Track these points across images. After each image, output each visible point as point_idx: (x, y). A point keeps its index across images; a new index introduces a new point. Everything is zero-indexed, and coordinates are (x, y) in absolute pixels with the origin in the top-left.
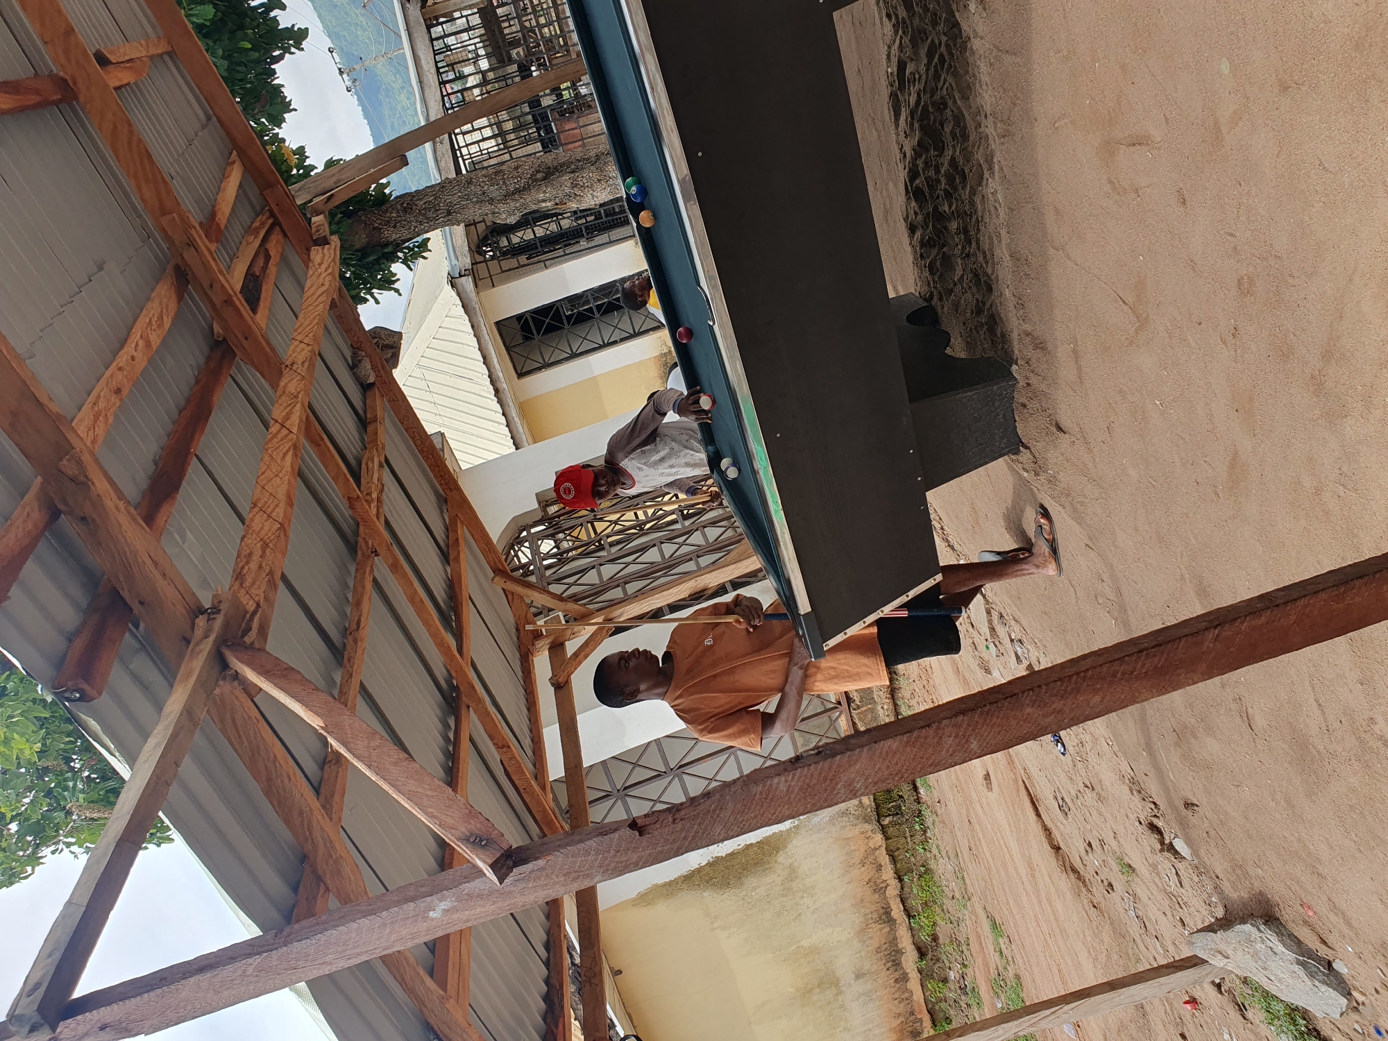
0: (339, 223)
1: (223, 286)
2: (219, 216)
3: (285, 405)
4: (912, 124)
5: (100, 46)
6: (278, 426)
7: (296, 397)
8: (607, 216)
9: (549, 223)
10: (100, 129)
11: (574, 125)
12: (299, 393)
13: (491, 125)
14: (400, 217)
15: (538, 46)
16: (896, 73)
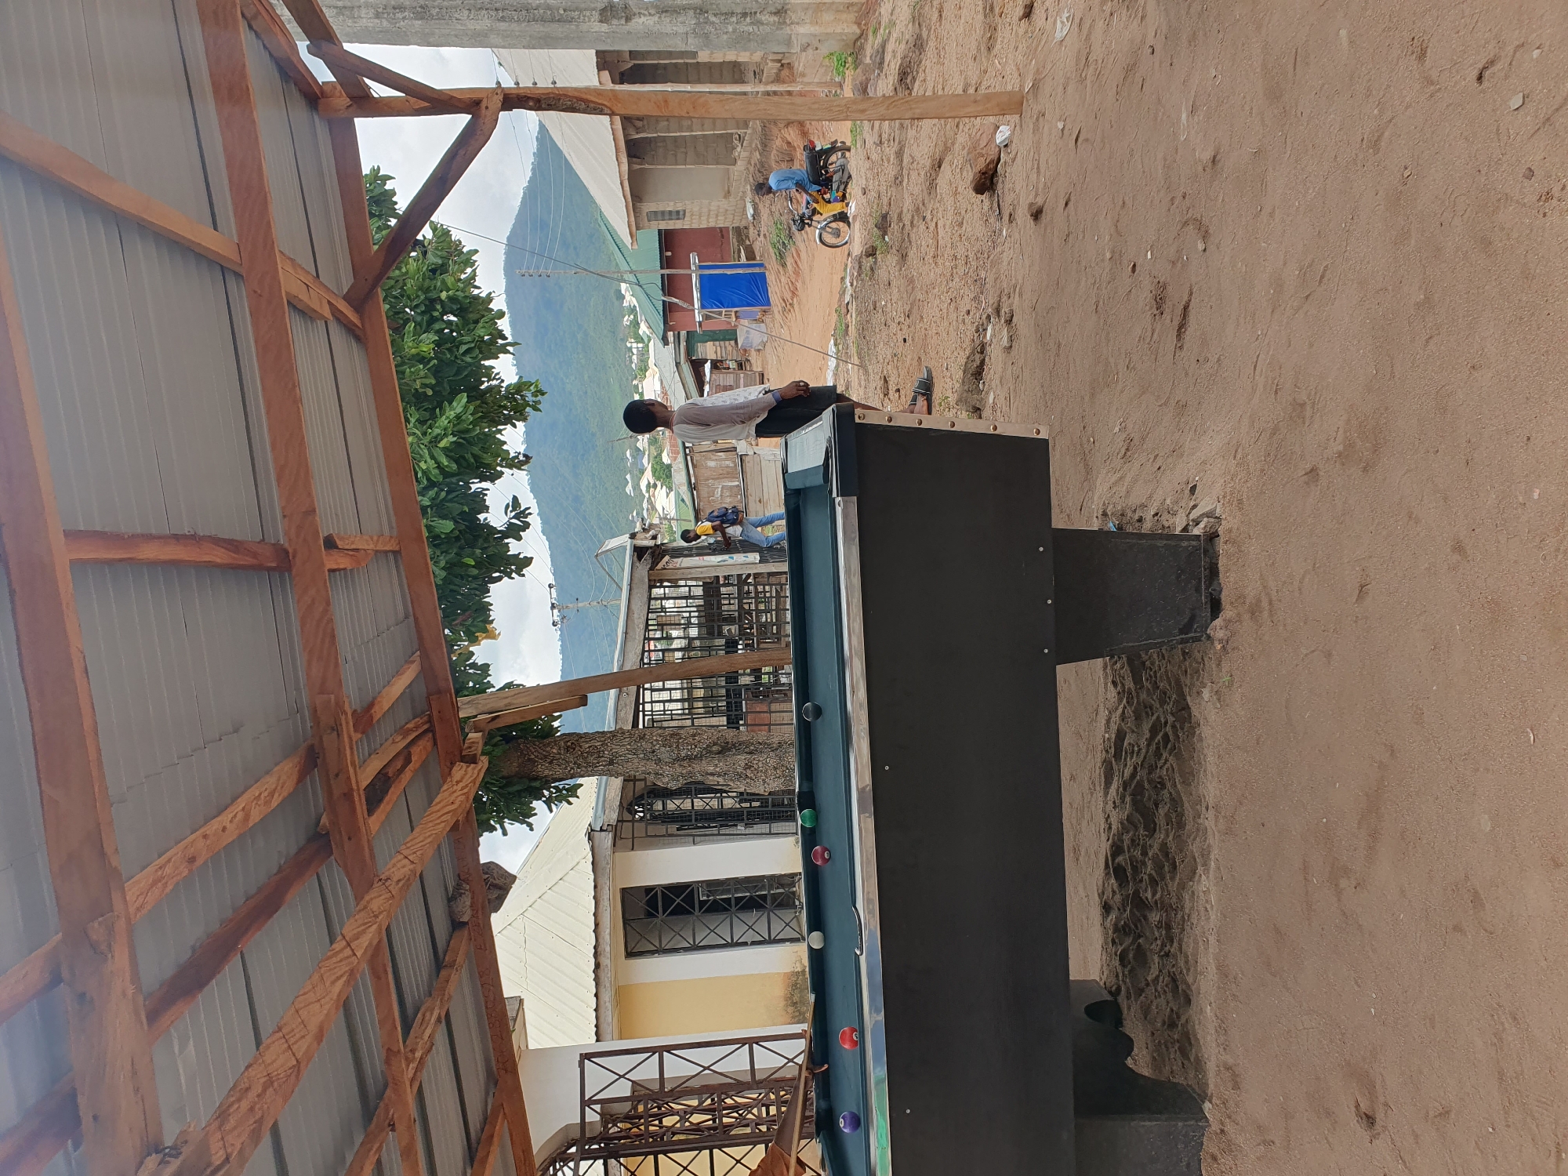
0: (495, 745)
1: (349, 778)
2: (376, 708)
3: (360, 922)
4: (1123, 799)
5: (334, 529)
6: (344, 943)
7: (376, 916)
8: (773, 806)
9: (712, 798)
10: (298, 602)
11: (765, 709)
12: (380, 913)
13: (682, 689)
14: (560, 754)
15: (751, 628)
16: (1113, 740)
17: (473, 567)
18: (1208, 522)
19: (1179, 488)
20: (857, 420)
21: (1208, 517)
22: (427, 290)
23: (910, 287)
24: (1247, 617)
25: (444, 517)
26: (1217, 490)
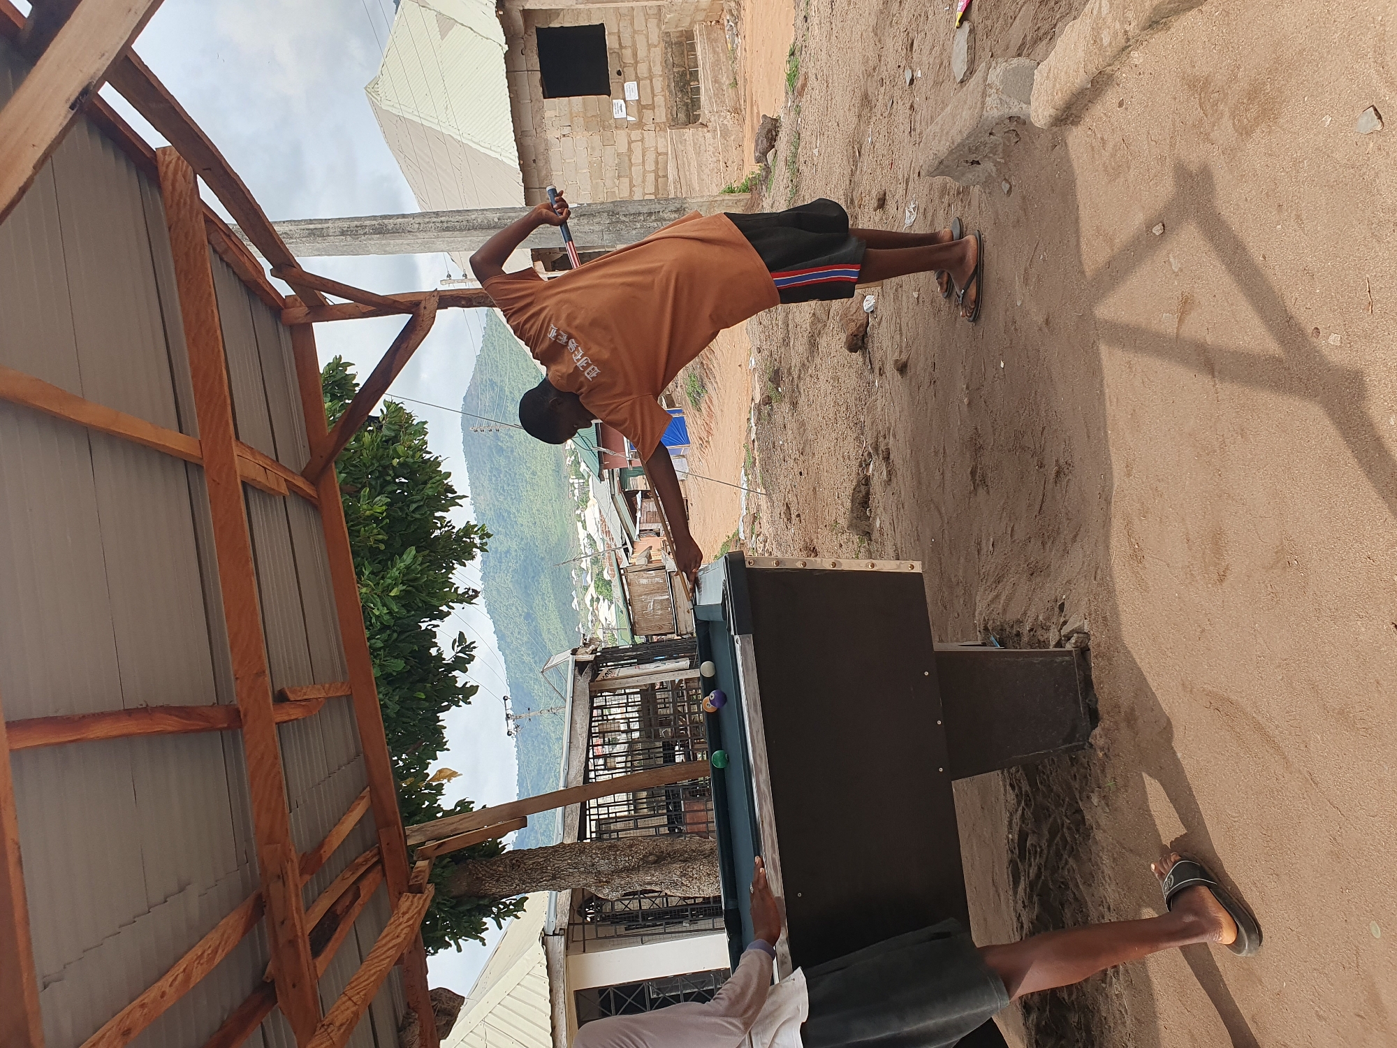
1: (294, 925)
2: (326, 848)
4: (1031, 896)
5: (285, 684)
10: (250, 756)
14: (506, 872)
15: (686, 729)
16: (1016, 841)
17: (424, 700)
18: (1078, 638)
19: (1050, 605)
20: (748, 566)
21: (1078, 633)
22: (382, 457)
23: (802, 430)
24: (1123, 725)
25: (396, 658)
26: (1083, 609)
